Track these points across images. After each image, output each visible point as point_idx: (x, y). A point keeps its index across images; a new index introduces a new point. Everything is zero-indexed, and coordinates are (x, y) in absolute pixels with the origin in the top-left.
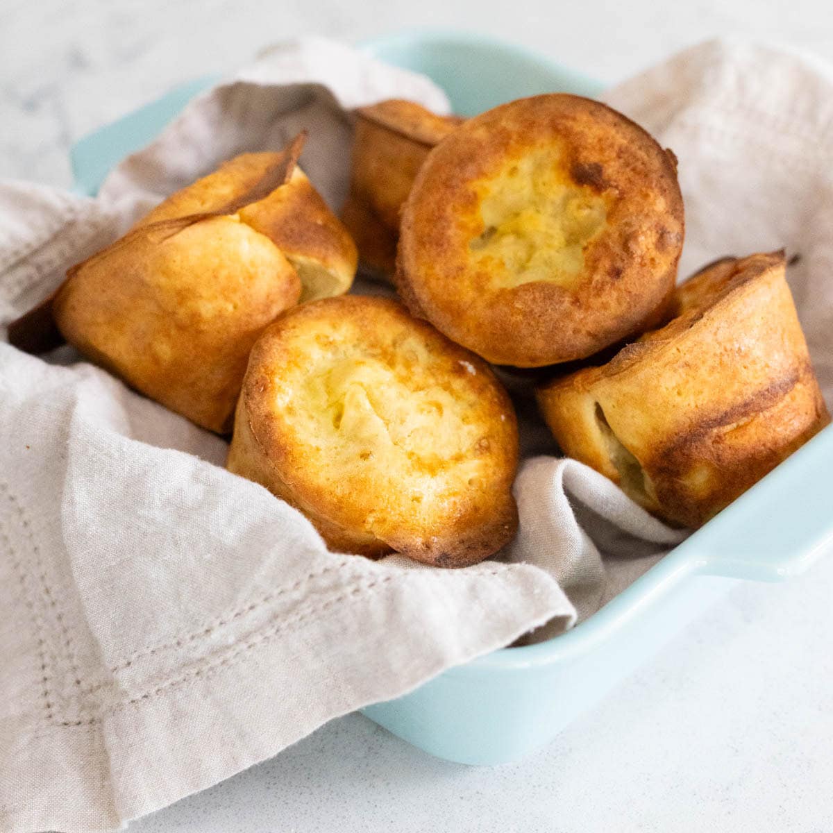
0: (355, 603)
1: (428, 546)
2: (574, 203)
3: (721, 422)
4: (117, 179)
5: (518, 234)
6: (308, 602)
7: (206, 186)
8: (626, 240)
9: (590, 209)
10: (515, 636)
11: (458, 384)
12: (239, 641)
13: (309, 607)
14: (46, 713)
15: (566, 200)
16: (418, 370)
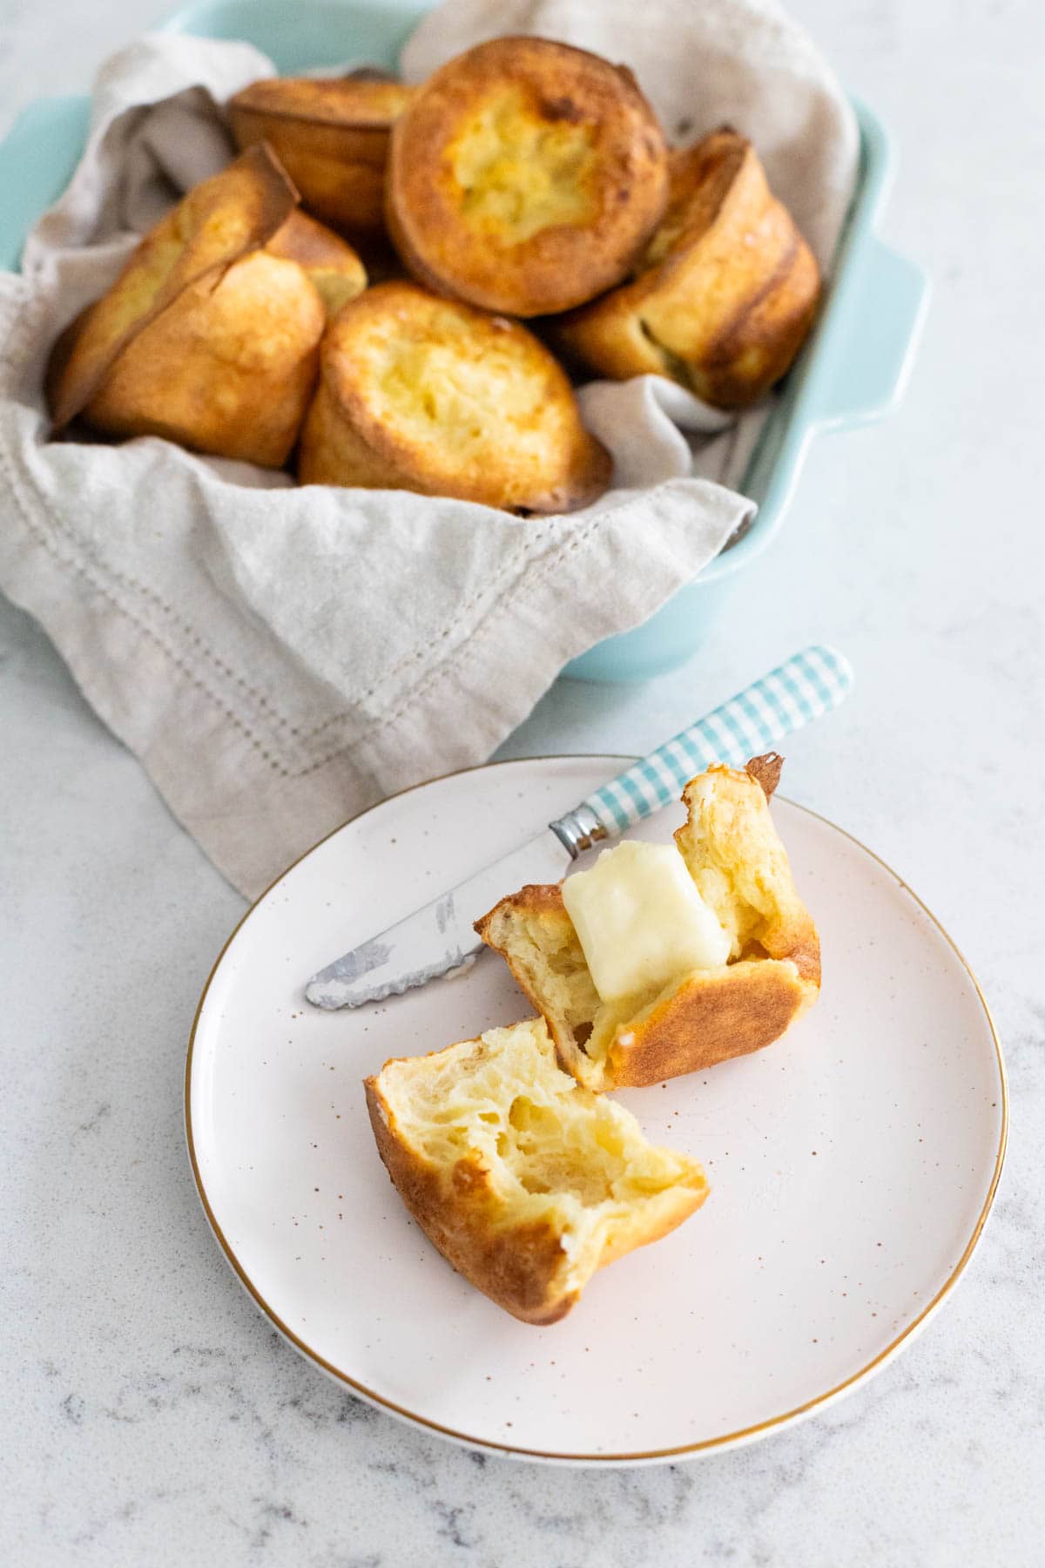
0: (577, 556)
1: (555, 497)
2: (551, 142)
3: (757, 302)
4: (35, 247)
5: (500, 187)
6: (532, 571)
7: (216, 228)
8: (623, 161)
9: (571, 141)
10: (723, 542)
11: (503, 342)
12: (474, 632)
13: (534, 574)
14: (278, 772)
15: (541, 143)
16: (467, 340)
